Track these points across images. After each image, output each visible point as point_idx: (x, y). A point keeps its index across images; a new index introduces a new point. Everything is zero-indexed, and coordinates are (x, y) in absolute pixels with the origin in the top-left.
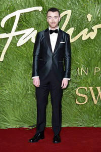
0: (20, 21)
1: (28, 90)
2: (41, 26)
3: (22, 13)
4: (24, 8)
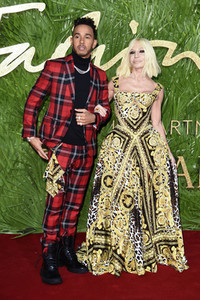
0: (1, 29)
1: (17, 161)
2: (43, 40)
3: (6, 15)
4: (10, 5)
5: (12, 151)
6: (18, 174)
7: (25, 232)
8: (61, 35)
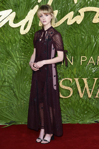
5: (2, 75)
6: (6, 89)
7: (10, 124)
8: (31, 5)
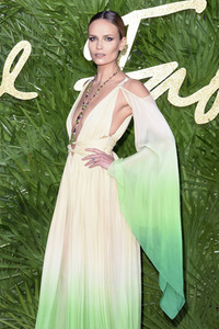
0: (137, 42)
2: (198, 57)
3: (147, 20)
4: (153, 5)
